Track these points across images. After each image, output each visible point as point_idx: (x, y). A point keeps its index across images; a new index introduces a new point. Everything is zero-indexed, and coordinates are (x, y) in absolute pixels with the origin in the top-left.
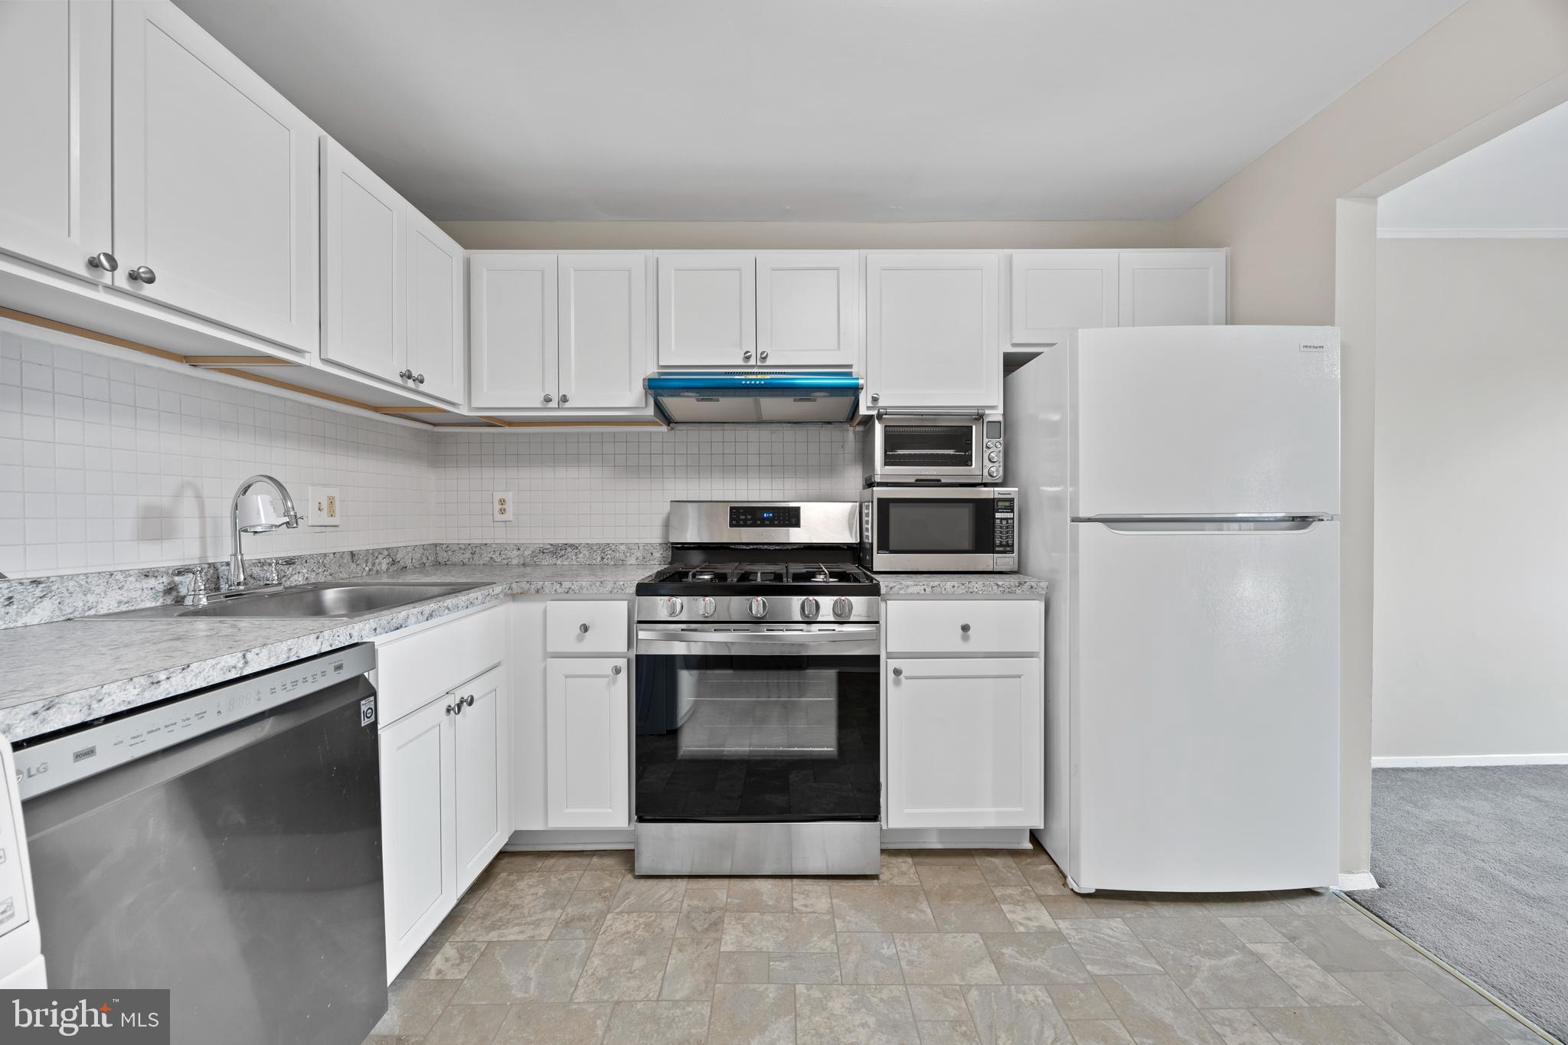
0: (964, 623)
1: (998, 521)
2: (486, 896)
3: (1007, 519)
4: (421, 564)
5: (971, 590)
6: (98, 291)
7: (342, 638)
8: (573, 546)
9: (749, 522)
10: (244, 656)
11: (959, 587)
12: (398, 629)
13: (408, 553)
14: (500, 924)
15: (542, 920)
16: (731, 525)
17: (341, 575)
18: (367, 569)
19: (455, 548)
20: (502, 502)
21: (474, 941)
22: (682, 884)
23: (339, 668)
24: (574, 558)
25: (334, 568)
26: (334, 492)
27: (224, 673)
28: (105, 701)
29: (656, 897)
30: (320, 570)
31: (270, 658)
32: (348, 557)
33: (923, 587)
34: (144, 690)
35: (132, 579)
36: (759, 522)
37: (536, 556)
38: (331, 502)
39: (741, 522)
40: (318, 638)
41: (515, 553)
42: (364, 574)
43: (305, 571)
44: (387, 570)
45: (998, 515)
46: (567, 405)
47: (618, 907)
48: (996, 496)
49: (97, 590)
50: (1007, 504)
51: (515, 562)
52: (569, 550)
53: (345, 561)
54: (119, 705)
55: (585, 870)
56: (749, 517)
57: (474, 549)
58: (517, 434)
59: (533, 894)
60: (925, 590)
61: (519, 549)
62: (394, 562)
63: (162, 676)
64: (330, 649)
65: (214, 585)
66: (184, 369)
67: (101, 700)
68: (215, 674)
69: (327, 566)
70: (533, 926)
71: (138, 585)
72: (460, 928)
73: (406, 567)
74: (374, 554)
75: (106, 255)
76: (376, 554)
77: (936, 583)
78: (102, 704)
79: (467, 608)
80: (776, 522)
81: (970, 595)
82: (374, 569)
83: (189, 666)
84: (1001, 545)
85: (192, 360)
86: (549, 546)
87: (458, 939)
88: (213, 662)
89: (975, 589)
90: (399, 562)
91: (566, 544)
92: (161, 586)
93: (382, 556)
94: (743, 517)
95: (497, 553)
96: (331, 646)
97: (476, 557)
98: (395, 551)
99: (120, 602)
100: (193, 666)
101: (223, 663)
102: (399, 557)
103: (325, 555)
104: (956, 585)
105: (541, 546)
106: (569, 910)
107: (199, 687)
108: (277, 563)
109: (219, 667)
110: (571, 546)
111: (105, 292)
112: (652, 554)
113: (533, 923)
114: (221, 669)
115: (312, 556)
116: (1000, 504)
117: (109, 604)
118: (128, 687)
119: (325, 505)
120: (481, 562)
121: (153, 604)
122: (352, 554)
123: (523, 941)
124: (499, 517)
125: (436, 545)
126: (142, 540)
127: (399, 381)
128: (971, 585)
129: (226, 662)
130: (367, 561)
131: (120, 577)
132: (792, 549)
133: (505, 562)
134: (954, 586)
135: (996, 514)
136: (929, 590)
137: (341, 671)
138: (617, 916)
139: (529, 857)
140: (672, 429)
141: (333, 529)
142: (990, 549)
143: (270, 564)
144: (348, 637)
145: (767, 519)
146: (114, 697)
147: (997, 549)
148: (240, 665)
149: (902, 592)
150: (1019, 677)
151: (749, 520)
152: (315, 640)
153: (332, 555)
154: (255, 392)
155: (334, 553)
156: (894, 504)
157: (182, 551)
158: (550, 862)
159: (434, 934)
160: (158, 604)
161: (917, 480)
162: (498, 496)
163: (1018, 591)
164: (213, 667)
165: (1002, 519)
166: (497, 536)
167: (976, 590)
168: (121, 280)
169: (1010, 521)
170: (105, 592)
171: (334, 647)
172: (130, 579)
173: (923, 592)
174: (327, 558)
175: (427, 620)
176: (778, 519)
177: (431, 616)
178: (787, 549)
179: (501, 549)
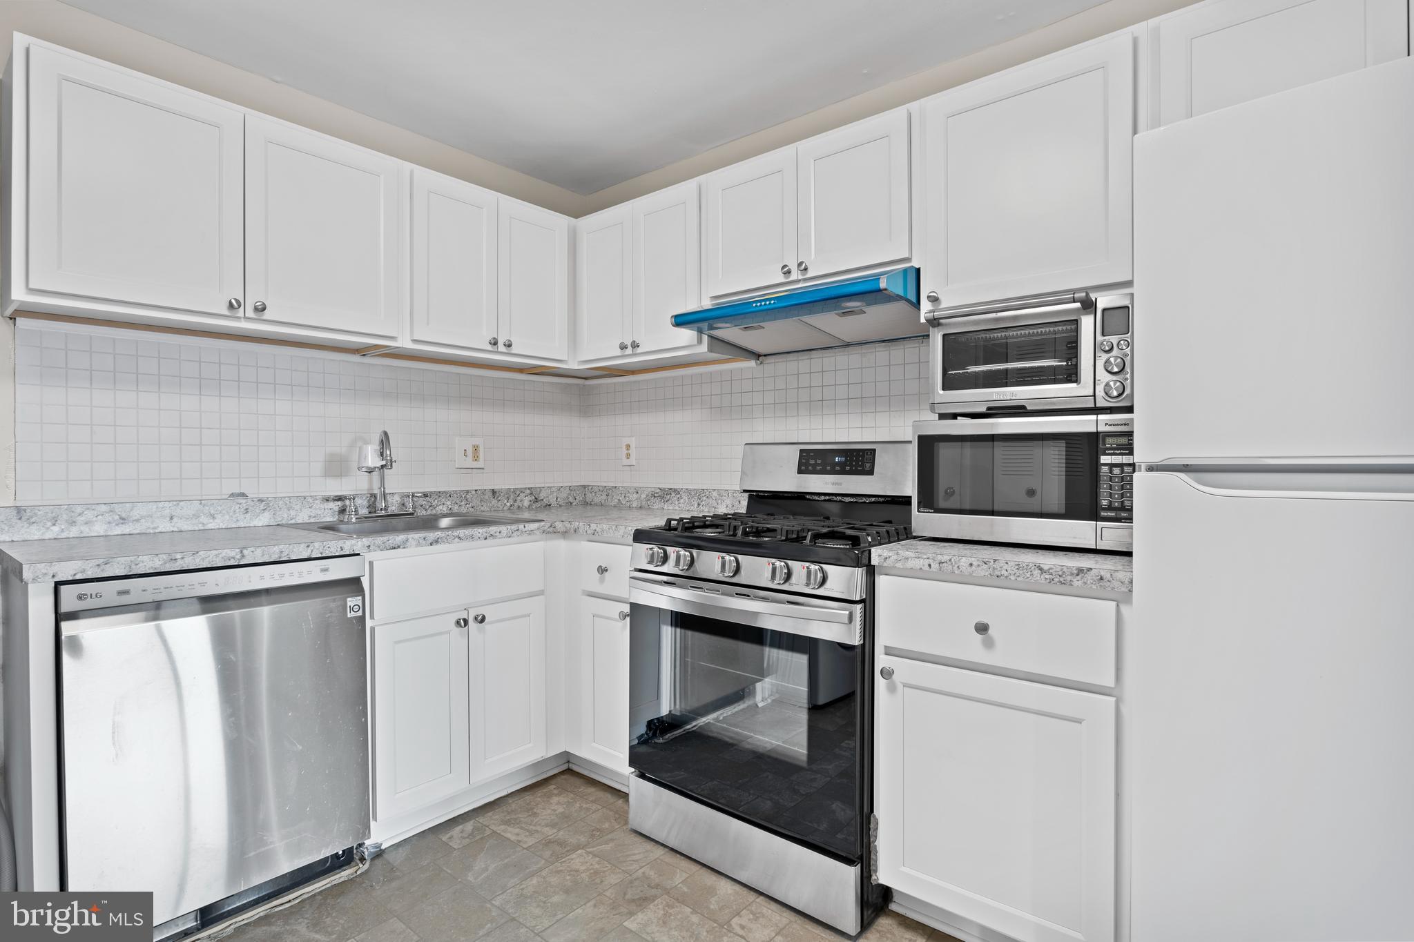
0: (984, 620)
1: (1105, 469)
2: (528, 797)
3: (1121, 466)
4: (567, 503)
5: (997, 573)
6: (241, 321)
7: (332, 549)
8: (676, 491)
9: (818, 468)
10: (241, 552)
11: (979, 566)
12: (395, 548)
13: (552, 493)
14: (513, 822)
15: (537, 831)
16: (800, 472)
17: (482, 508)
18: (508, 504)
19: (597, 490)
20: (628, 447)
21: (487, 826)
22: (659, 852)
23: (326, 570)
24: (677, 503)
25: (476, 502)
26: (478, 441)
27: (225, 561)
28: (140, 565)
29: (628, 853)
30: (463, 503)
31: (263, 555)
32: (490, 494)
33: (927, 562)
34: (165, 563)
35: (318, 502)
36: (828, 468)
37: (649, 500)
38: (476, 449)
39: (810, 468)
40: (308, 546)
41: (635, 496)
42: (505, 508)
43: (449, 503)
44: (529, 506)
45: (1104, 459)
46: (639, 350)
47: (593, 847)
48: (1102, 428)
49: (297, 507)
50: (1124, 441)
51: (635, 504)
52: (673, 495)
53: (487, 497)
54: (149, 569)
55: (604, 807)
56: (819, 462)
57: (608, 491)
58: (638, 382)
59: (553, 810)
60: (930, 565)
61: (637, 493)
62: (536, 500)
63: (178, 556)
64: (320, 556)
65: (372, 507)
66: (356, 358)
67: (137, 564)
68: (218, 560)
69: (469, 500)
70: (527, 834)
71: (322, 506)
72: (490, 814)
73: (550, 505)
74: (516, 492)
75: (236, 300)
76: (518, 493)
77: (946, 558)
78: (138, 567)
79: (486, 539)
80: (848, 468)
81: (997, 581)
82: (516, 504)
83: (197, 553)
84: (1110, 508)
85: (361, 351)
86: (658, 491)
87: (481, 821)
88: (216, 552)
89: (1004, 572)
90: (542, 500)
91: (671, 489)
92: (337, 508)
93: (524, 494)
94: (812, 462)
95: (623, 496)
96: (321, 554)
97: (610, 498)
98: (539, 490)
99: (310, 516)
100: (201, 553)
101: (224, 554)
102: (542, 496)
103: (468, 492)
104: (975, 563)
105: (653, 490)
106: (561, 833)
107: (205, 567)
108: (413, 496)
109: (220, 556)
110: (675, 490)
111: (245, 321)
112: (739, 502)
113: (528, 831)
114: (222, 558)
115: (455, 492)
116: (1109, 441)
117: (303, 517)
118: (155, 559)
119: (470, 452)
120: (613, 504)
121: (332, 520)
122: (494, 492)
123: (512, 841)
124: (626, 462)
125: (584, 487)
126: (329, 476)
127: (489, 348)
128: (997, 565)
129: (226, 553)
130: (508, 498)
131: (310, 500)
132: (870, 503)
133: (628, 504)
134: (971, 565)
135: (1102, 457)
136: (935, 566)
137: (328, 573)
138: (584, 854)
139: (582, 780)
140: (761, 363)
141: (479, 471)
142: (1093, 514)
143: (409, 496)
144: (339, 550)
145: (839, 464)
146: (145, 564)
147: (1103, 514)
148: (238, 556)
149: (899, 565)
150: (1079, 721)
151: (819, 465)
152: (306, 549)
153: (474, 492)
154: (410, 368)
155: (476, 491)
156: (943, 443)
157: (356, 485)
158: (591, 790)
159: (474, 810)
160: (335, 519)
161: (989, 409)
162: (626, 441)
163: (1077, 583)
164: (216, 556)
165: (1112, 466)
166: (623, 480)
167: (1006, 574)
168: (250, 313)
169: (1127, 469)
170: (301, 510)
171: (324, 555)
172: (317, 502)
173: (927, 568)
174: (470, 494)
175: (431, 545)
176: (851, 465)
177: (437, 541)
178: (865, 502)
179: (626, 492)
